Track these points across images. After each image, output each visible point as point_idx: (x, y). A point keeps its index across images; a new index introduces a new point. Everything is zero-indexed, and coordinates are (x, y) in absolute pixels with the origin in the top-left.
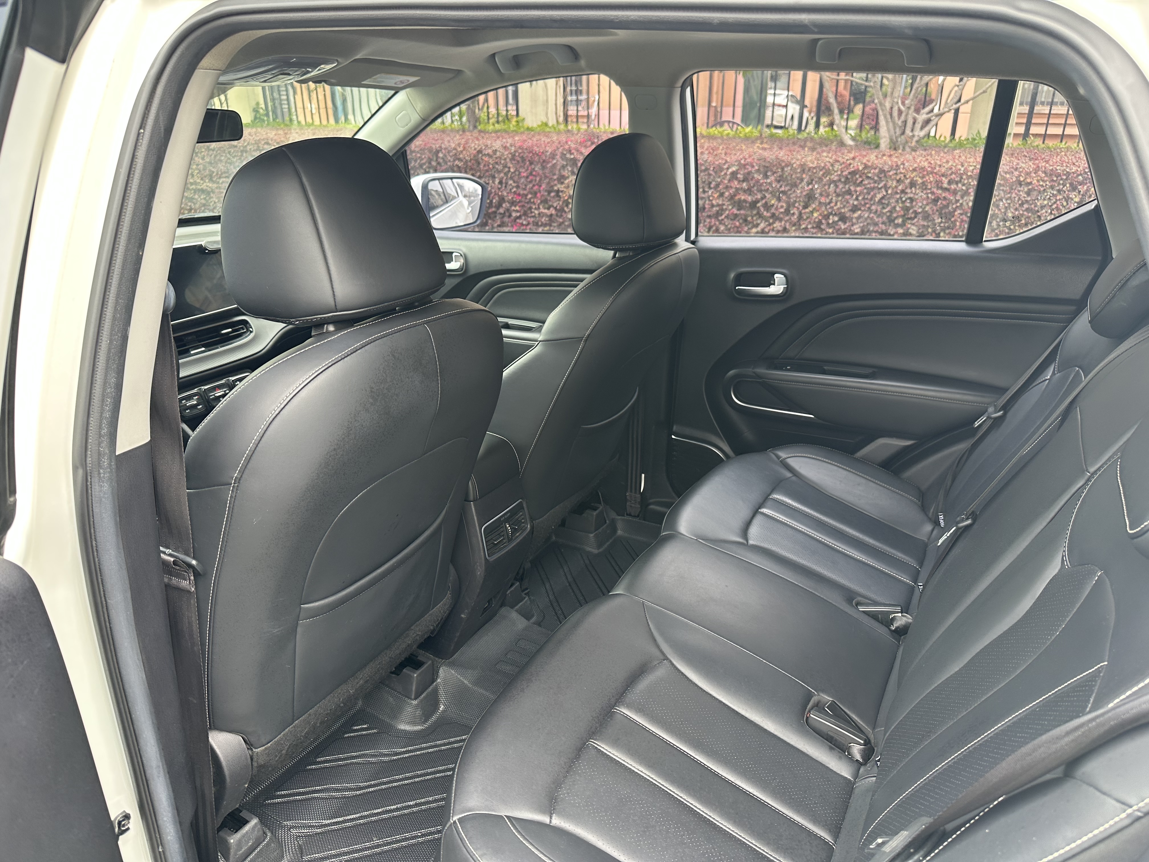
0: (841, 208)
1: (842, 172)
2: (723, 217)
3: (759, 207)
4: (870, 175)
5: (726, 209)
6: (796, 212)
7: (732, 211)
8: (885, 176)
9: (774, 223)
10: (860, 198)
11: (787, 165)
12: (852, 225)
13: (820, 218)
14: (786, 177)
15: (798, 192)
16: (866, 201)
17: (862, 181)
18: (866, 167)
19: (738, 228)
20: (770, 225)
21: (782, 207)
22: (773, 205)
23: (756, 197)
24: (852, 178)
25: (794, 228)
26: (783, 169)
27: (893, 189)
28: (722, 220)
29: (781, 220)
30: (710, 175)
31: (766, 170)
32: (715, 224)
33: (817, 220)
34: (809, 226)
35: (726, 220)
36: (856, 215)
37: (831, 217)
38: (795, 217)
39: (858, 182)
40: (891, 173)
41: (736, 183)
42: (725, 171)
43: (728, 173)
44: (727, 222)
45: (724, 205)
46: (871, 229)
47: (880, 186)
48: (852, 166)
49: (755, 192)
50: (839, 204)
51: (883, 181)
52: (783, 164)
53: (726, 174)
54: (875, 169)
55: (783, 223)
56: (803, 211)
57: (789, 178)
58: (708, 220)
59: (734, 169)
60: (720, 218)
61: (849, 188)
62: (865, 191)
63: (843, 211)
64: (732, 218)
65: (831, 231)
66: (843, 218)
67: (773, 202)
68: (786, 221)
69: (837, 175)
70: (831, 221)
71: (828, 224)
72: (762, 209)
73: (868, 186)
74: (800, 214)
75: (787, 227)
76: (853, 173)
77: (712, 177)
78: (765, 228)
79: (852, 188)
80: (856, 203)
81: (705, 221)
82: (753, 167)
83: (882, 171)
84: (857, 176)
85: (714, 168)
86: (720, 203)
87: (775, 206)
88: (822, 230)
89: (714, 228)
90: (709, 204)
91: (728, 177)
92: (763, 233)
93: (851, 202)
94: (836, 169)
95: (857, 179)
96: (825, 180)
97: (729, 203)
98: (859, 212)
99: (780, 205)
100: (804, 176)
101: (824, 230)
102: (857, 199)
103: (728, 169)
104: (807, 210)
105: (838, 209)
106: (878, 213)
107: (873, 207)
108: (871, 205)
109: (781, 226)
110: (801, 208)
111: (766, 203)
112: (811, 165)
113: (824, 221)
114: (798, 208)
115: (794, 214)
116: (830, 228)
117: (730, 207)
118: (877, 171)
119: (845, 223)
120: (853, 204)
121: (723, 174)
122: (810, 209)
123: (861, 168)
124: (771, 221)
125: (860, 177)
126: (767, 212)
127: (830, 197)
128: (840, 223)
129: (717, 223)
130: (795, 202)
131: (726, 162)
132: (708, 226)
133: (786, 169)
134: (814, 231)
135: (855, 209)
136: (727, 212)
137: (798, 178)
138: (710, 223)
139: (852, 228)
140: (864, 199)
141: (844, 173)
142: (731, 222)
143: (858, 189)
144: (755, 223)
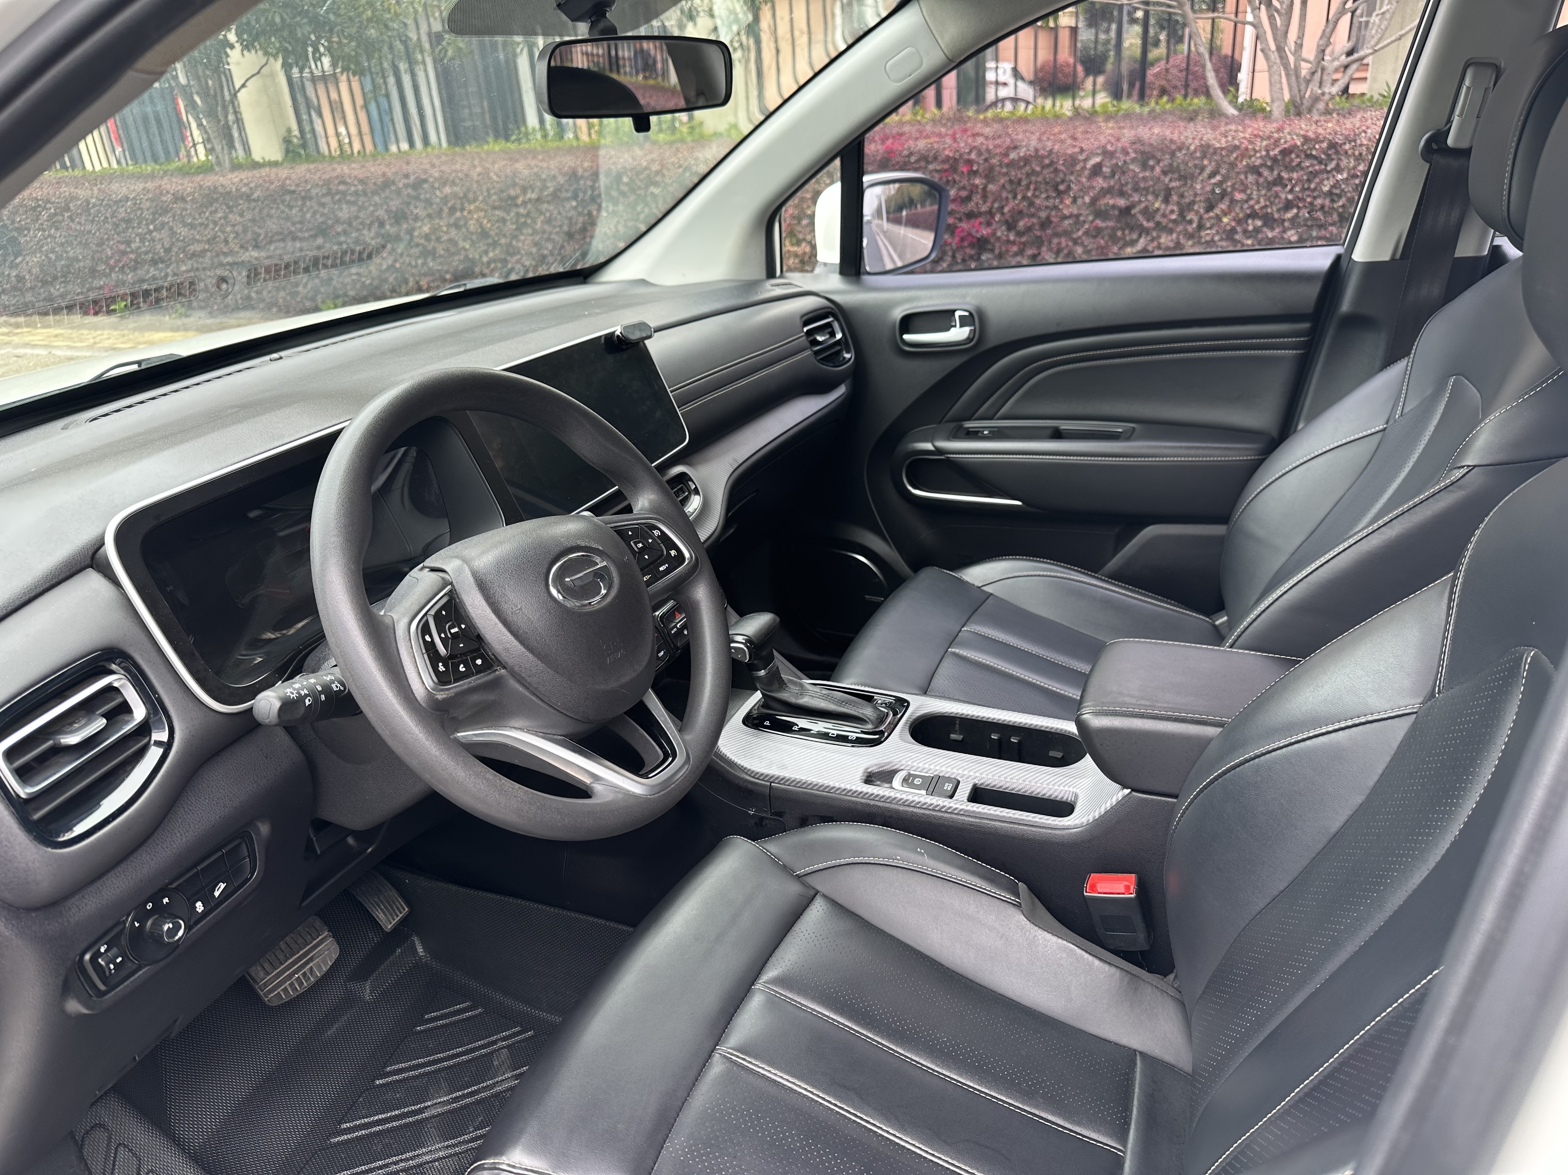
0: (1266, 206)
1: (1267, 151)
2: (1080, 233)
3: (1134, 215)
4: (1314, 153)
5: (1084, 222)
6: (1196, 219)
7: (1094, 224)
8: (1337, 153)
9: (1159, 237)
10: (1297, 189)
11: (1180, 149)
12: (1284, 231)
13: (1233, 224)
14: (1178, 166)
15: (1198, 187)
16: (1307, 193)
17: (1300, 162)
18: (1306, 139)
19: (1102, 248)
20: (1152, 240)
21: (1172, 212)
22: (1158, 209)
23: (1131, 199)
24: (1283, 159)
25: (1190, 243)
26: (1173, 154)
27: (1349, 170)
28: (1079, 238)
29: (1171, 231)
30: (1056, 171)
31: (1146, 157)
32: (1067, 246)
33: (1228, 228)
34: (1217, 238)
35: (1084, 238)
36: (1289, 215)
37: (1250, 221)
38: (1194, 225)
39: (1294, 164)
40: (1347, 147)
41: (1100, 180)
42: (1082, 164)
43: (1088, 166)
44: (1087, 241)
45: (1080, 215)
46: (1314, 234)
47: (1329, 168)
48: (1282, 141)
49: (1130, 192)
50: (1262, 200)
51: (1333, 159)
52: (1173, 147)
53: (1084, 168)
54: (1322, 142)
55: (1174, 236)
56: (1206, 216)
57: (1182, 167)
58: (1055, 241)
59: (1098, 159)
60: (1075, 236)
61: (1279, 174)
62: (1305, 177)
63: (1269, 210)
64: (1094, 233)
65: (1249, 242)
66: (1269, 221)
67: (1157, 205)
68: (1179, 234)
69: (1261, 157)
70: (1251, 228)
71: (1245, 231)
72: (1140, 217)
73: (1310, 169)
74: (1201, 218)
75: (1182, 242)
76: (1285, 152)
77: (1061, 175)
78: (1147, 245)
79: (1285, 175)
80: (1290, 197)
81: (1050, 242)
82: (1127, 153)
83: (1333, 145)
84: (1293, 156)
85: (1065, 160)
86: (1075, 212)
87: (1162, 211)
88: (1235, 242)
89: (1065, 252)
90: (1056, 216)
91: (1087, 173)
92: (1144, 255)
93: (1283, 196)
94: (1257, 148)
95: (1292, 160)
96: (1240, 166)
97: (1087, 212)
98: (1295, 211)
99: (1170, 208)
100: (1206, 162)
101: (1239, 241)
102: (1291, 191)
103: (1085, 160)
104: (1211, 214)
105: (1262, 208)
106: (1326, 209)
107: (1319, 201)
108: (1315, 198)
109: (1172, 240)
110: (1202, 211)
111: (1146, 208)
112: (1218, 145)
113: (1239, 229)
114: (1197, 212)
115: (1190, 222)
116: (1248, 238)
117: (1091, 218)
118: (1325, 145)
119: (1272, 229)
120: (1286, 199)
121: (1078, 168)
122: (1217, 211)
123: (1299, 143)
124: (1154, 234)
125: (1298, 156)
126: (1148, 220)
127: (1249, 192)
128: (1265, 229)
129: (1070, 244)
130: (1194, 202)
131: (1082, 150)
132: (1055, 250)
133: (1178, 154)
134: (1224, 244)
135: (1288, 205)
136: (1087, 226)
137: (1195, 166)
138: (1059, 244)
139: (1285, 236)
140: (1303, 189)
141: (1272, 153)
142: (1092, 240)
143: (1295, 175)
144: (1128, 239)
